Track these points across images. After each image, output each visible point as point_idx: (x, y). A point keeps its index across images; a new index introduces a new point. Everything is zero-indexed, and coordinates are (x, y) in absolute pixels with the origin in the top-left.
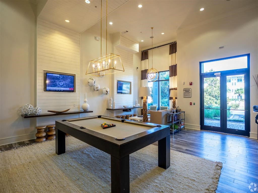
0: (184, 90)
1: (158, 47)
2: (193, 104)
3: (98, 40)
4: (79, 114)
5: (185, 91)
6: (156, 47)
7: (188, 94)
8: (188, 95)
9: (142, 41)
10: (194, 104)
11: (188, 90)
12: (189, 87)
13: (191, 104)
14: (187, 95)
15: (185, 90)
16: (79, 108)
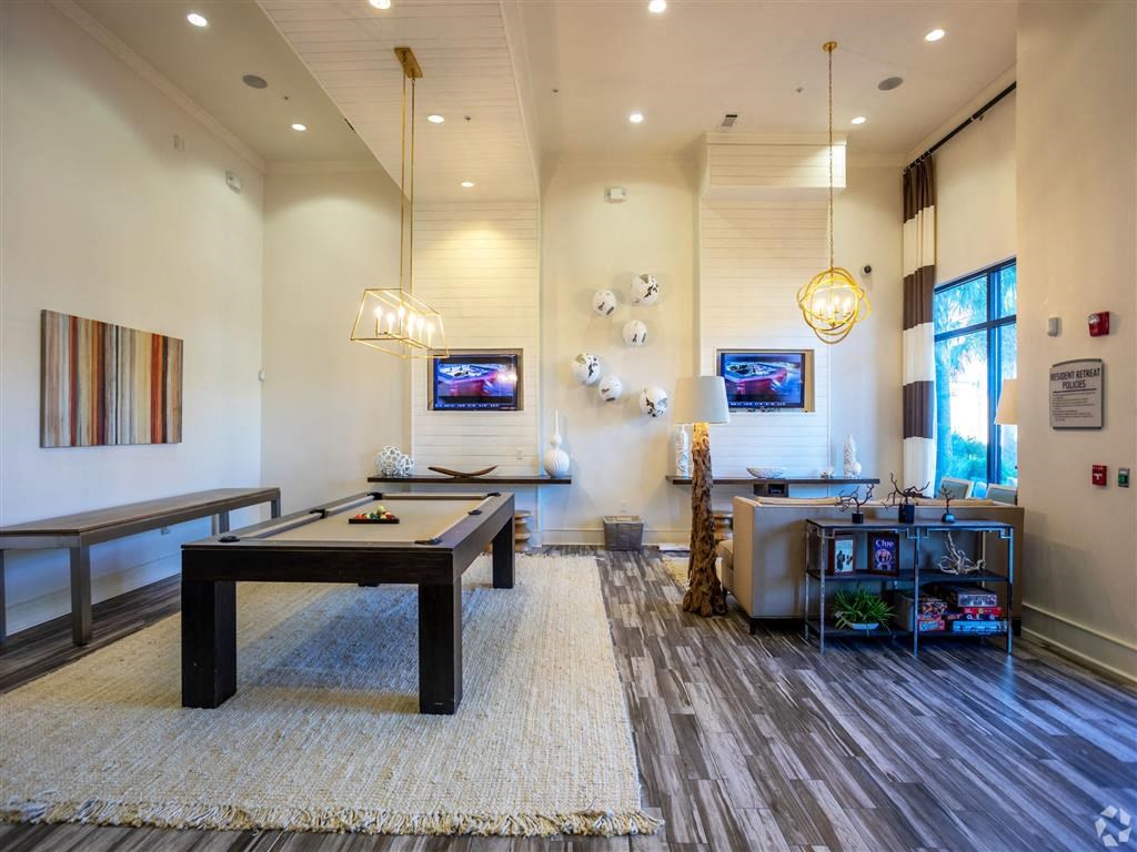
0: (1053, 377)
1: (978, 115)
2: (1113, 478)
3: (621, 201)
4: (537, 488)
5: (1058, 385)
6: (968, 121)
7: (1078, 403)
8: (1081, 409)
9: (859, 121)
10: (1124, 481)
11: (1079, 374)
12: (1091, 348)
13: (1100, 476)
14: (1075, 414)
15: (1063, 376)
16: (534, 465)
